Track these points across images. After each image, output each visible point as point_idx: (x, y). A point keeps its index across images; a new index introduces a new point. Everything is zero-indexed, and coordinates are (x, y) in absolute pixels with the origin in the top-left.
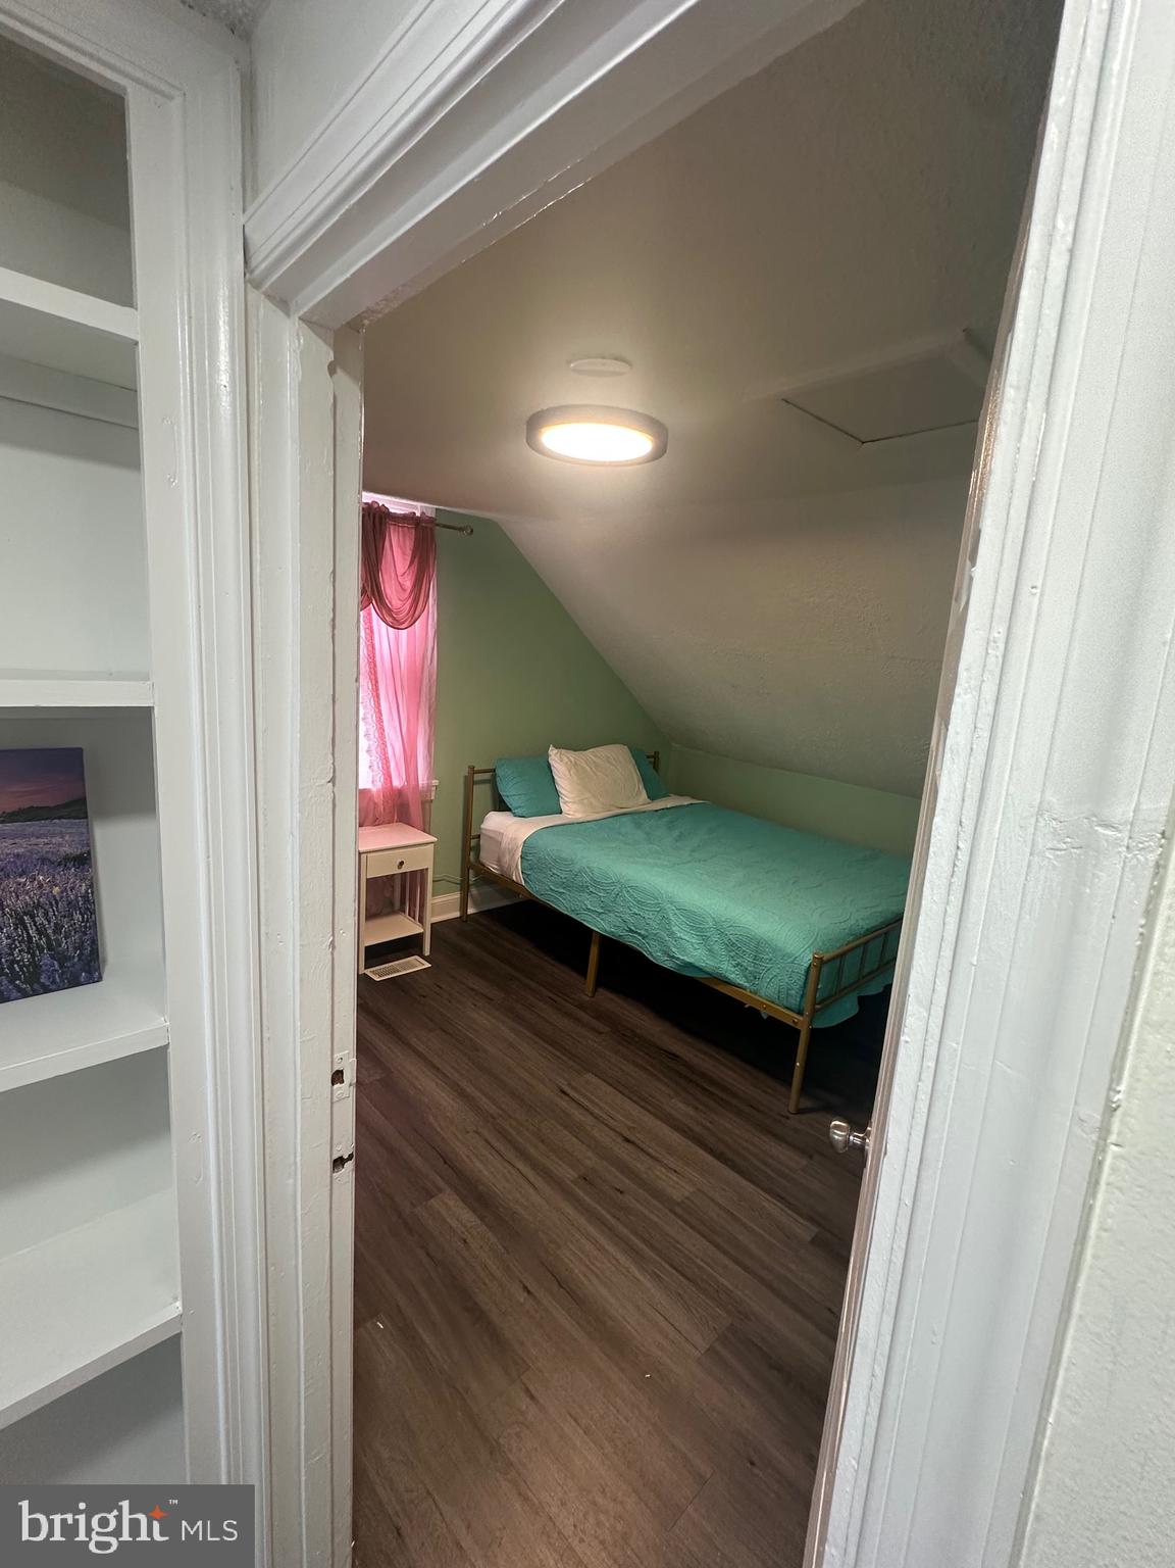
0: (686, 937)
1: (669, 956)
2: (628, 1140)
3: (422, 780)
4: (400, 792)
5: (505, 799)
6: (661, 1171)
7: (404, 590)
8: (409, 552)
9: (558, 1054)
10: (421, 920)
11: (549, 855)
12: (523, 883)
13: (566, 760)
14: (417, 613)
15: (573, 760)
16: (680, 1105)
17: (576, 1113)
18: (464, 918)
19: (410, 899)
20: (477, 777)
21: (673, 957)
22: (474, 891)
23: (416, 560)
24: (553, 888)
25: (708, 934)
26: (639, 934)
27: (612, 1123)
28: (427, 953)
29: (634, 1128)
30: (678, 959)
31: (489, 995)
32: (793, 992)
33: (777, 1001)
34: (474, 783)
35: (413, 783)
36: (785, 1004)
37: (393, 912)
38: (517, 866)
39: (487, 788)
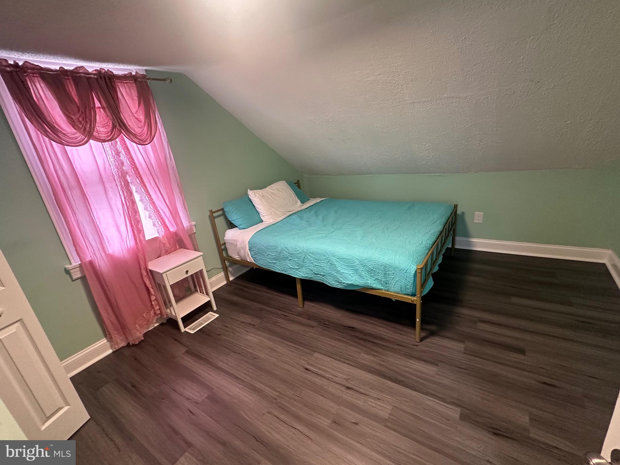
0: (346, 272)
1: (338, 282)
2: (348, 388)
3: (186, 224)
4: (176, 234)
5: (232, 222)
6: (371, 402)
7: (140, 122)
8: (136, 98)
9: (297, 346)
10: (207, 294)
11: (263, 246)
12: (254, 262)
13: (257, 195)
14: (153, 133)
15: (261, 194)
16: (366, 356)
17: (317, 380)
18: (229, 283)
19: (198, 285)
20: (215, 215)
21: (341, 283)
22: (230, 269)
23: (142, 102)
24: (269, 261)
25: (357, 268)
26: (321, 275)
27: (337, 379)
28: (215, 308)
29: (349, 379)
30: (344, 283)
31: (252, 323)
32: (409, 287)
33: (400, 293)
34: (214, 218)
35: (181, 226)
36: (405, 293)
37: (192, 293)
38: (248, 254)
39: (222, 218)
